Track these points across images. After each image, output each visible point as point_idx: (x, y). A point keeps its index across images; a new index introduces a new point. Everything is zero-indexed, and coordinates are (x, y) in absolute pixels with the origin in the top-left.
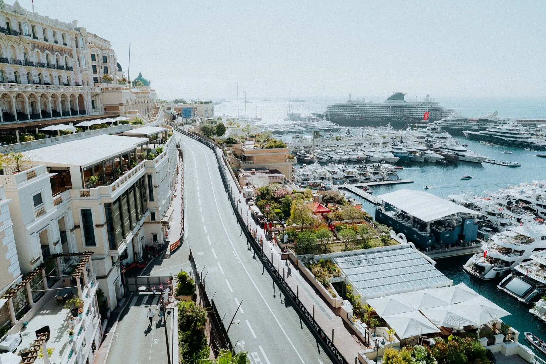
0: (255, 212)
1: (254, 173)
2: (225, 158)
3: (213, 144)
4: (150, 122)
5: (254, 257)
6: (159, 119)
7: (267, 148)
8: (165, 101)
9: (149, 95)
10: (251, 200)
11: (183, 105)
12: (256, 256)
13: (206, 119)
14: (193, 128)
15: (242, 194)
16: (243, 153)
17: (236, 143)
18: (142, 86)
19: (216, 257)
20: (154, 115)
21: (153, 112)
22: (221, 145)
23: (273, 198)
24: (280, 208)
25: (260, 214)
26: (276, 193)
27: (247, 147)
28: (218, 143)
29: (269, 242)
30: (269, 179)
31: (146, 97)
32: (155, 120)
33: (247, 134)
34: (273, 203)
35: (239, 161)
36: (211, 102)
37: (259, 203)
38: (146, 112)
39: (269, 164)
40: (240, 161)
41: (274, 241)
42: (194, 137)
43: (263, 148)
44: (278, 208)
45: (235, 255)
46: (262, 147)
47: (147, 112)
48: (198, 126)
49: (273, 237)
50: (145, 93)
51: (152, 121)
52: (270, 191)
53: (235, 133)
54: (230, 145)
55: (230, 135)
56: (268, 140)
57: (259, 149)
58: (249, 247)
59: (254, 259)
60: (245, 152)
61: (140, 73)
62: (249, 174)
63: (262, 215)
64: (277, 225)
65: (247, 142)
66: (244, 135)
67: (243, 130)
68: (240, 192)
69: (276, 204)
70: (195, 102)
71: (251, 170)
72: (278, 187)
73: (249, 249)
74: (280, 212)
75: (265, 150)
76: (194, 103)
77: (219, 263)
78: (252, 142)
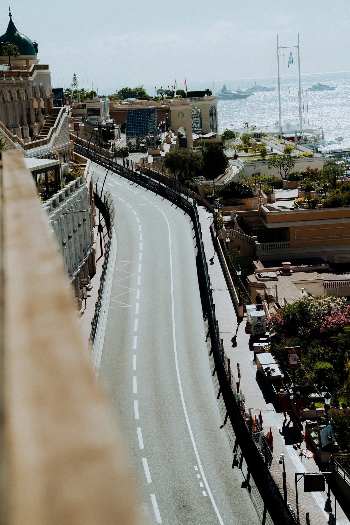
0: (264, 367)
1: (286, 273)
2: (215, 234)
3: (191, 200)
4: (30, 147)
5: (245, 485)
6: (56, 138)
7: (326, 206)
8: (93, 95)
9: (31, 79)
10: (261, 339)
11: (138, 104)
12: (252, 482)
13: (195, 137)
14: (151, 160)
15: (243, 324)
16: (264, 222)
17: (250, 195)
18: (16, 55)
19: (149, 480)
20: (45, 130)
21: (44, 122)
22: (211, 201)
23: (316, 334)
24: (330, 361)
25: (278, 372)
26: (324, 320)
27: (275, 205)
28: (205, 198)
29: (290, 447)
30: (325, 286)
31: (21, 85)
32: (45, 143)
33: (283, 172)
34: (314, 347)
35: (253, 241)
36: (209, 93)
37: (277, 347)
38: (22, 124)
39: (332, 249)
40: (257, 242)
41: (304, 445)
42: (149, 182)
43: (314, 208)
44: (325, 360)
45: (198, 476)
46: (314, 205)
47: (25, 121)
48: (163, 154)
49: (303, 433)
50: (18, 75)
51: (37, 145)
52: (311, 316)
53: (251, 170)
54: (234, 200)
55: (240, 175)
56: (335, 186)
57: (305, 210)
58: (238, 458)
59: (245, 490)
60: (268, 220)
61: (11, 25)
62: (273, 274)
63: (283, 376)
64: (317, 405)
65: (279, 193)
66: (275, 173)
67: (275, 162)
68: (240, 320)
69: (322, 349)
70: (167, 92)
71: (282, 265)
72: (332, 305)
73: (235, 463)
74: (330, 369)
75: (320, 210)
76: (165, 96)
77: (153, 497)
78: (294, 193)
